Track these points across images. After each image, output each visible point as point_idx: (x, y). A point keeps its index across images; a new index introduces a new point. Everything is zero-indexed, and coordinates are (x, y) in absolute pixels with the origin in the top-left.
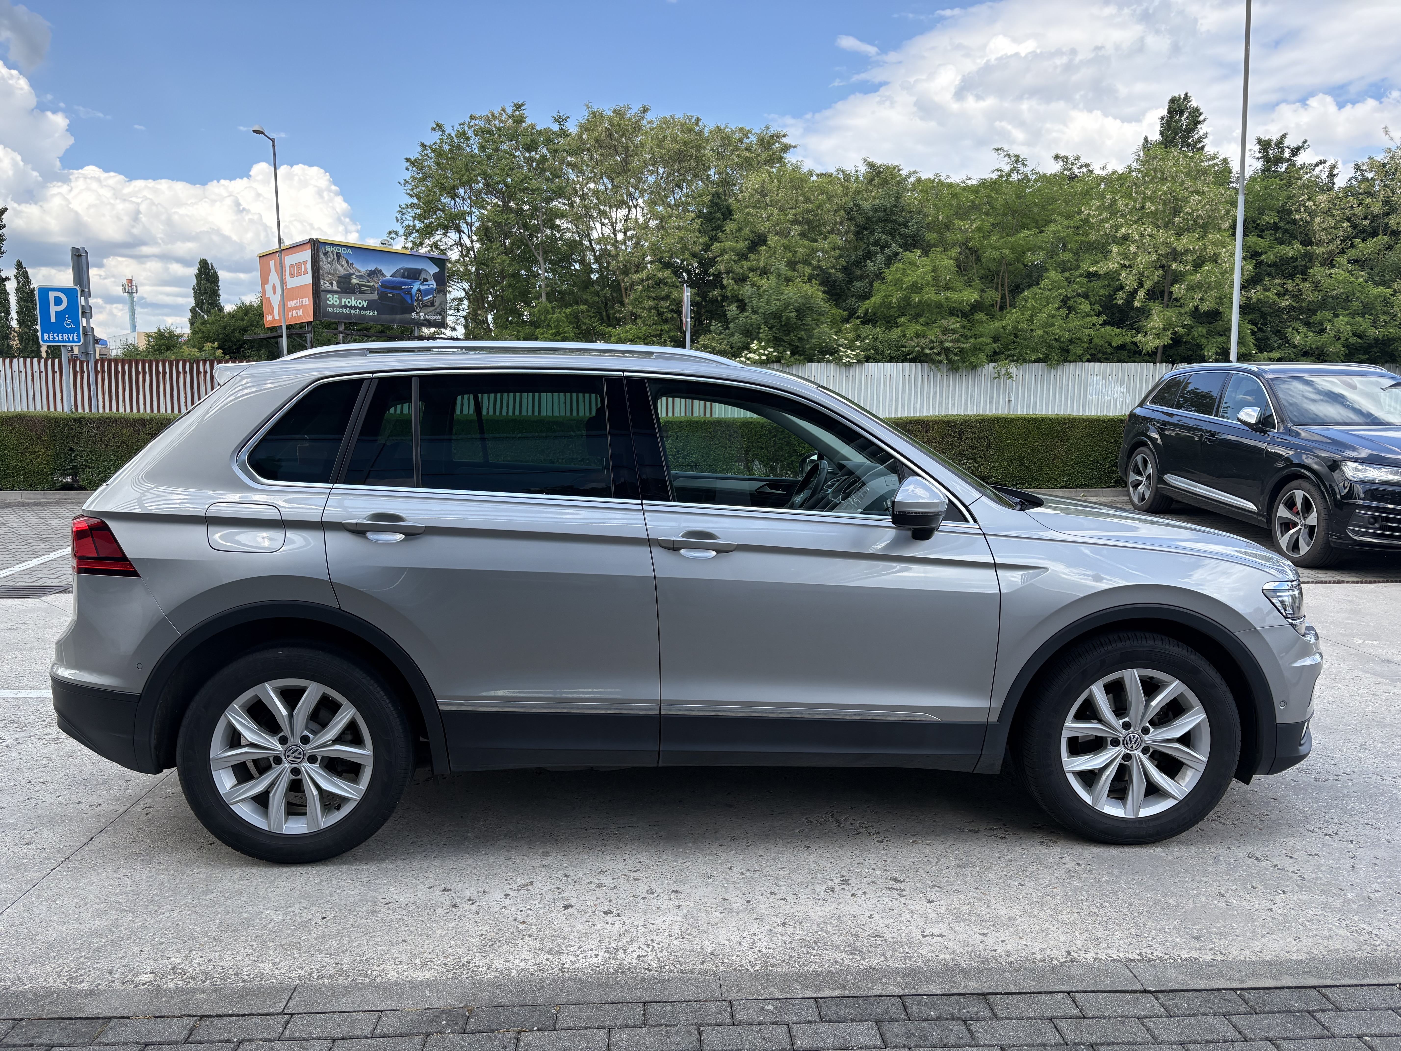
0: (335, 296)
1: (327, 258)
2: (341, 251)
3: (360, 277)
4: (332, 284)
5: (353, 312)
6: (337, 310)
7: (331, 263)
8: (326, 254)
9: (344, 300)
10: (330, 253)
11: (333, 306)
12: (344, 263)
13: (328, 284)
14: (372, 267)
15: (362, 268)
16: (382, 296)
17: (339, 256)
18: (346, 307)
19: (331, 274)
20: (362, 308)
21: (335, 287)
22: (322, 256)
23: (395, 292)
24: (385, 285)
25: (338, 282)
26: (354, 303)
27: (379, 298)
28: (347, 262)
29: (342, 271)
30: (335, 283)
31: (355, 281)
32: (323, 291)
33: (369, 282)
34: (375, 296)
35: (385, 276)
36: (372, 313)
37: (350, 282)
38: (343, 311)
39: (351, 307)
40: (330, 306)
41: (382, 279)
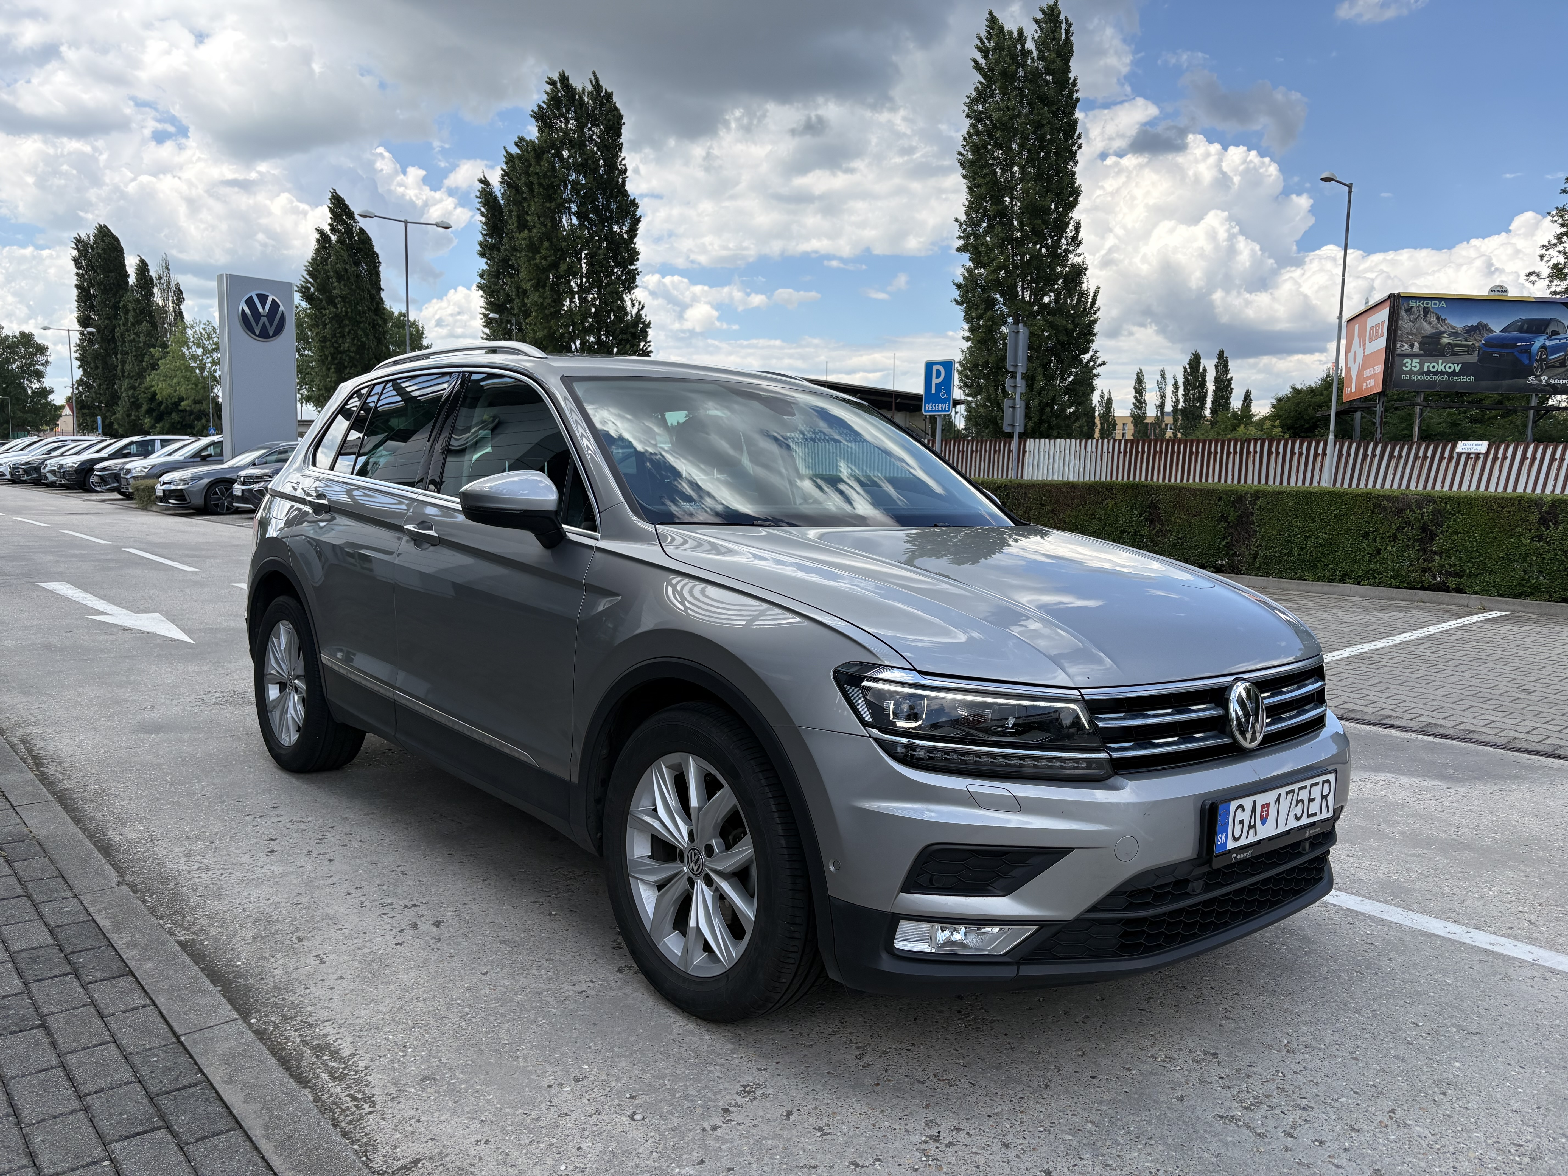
0: (1414, 361)
1: (1409, 316)
2: (1431, 305)
3: (1455, 335)
4: (1412, 346)
5: (1438, 378)
6: (1414, 378)
7: (1414, 321)
8: (1409, 310)
9: (1426, 365)
10: (1415, 310)
11: (1411, 372)
12: (1434, 319)
13: (1406, 346)
14: (1473, 322)
15: (1458, 323)
16: (1485, 357)
17: (1426, 311)
18: (1428, 372)
19: (1412, 334)
20: (1454, 373)
21: (1416, 350)
22: (1403, 313)
23: (1504, 351)
24: (1489, 343)
25: (1421, 344)
26: (1441, 368)
27: (1479, 360)
28: (1438, 318)
29: (1428, 329)
30: (1416, 344)
31: (1445, 340)
32: (1399, 355)
33: (1466, 340)
34: (1474, 358)
35: (1492, 331)
36: (1466, 379)
37: (1438, 343)
38: (1424, 377)
39: (1436, 373)
40: (1406, 373)
41: (1486, 335)
